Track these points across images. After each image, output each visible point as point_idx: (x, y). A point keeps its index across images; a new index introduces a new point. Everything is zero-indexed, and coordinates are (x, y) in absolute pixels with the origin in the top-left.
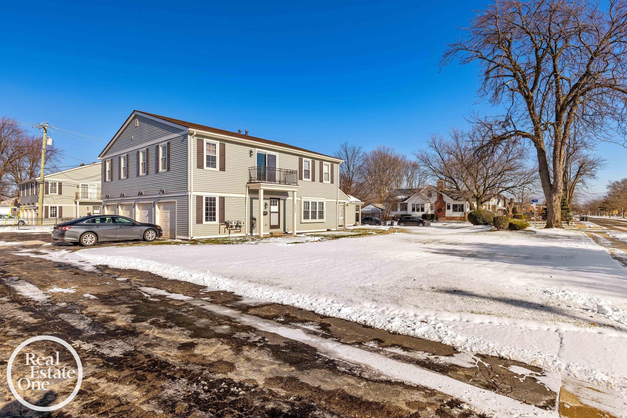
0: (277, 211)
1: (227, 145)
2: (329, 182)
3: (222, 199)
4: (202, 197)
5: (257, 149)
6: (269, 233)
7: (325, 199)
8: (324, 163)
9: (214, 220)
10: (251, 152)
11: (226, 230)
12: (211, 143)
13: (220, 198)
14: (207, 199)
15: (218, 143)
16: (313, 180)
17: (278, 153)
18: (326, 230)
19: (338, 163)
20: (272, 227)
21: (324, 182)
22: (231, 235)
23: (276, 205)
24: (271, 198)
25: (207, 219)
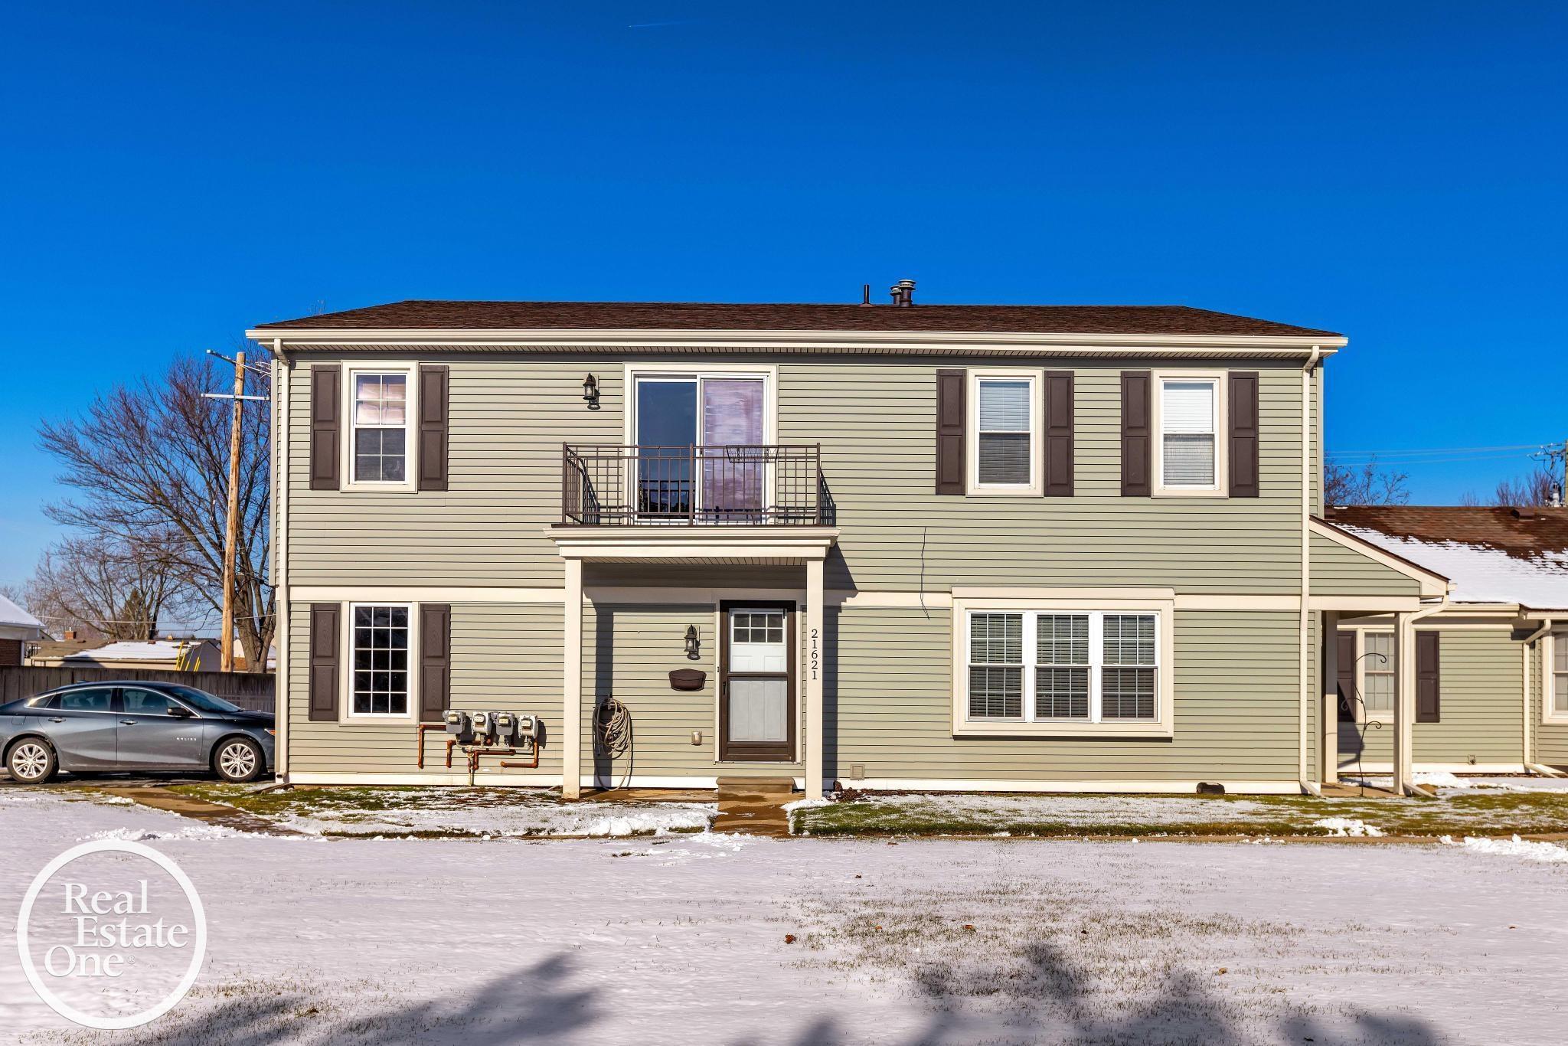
0: (782, 668)
1: (457, 369)
2: (1220, 486)
3: (437, 618)
4: (335, 609)
5: (629, 367)
6: (711, 782)
7: (1169, 593)
8: (1159, 376)
9: (400, 705)
10: (591, 382)
11: (457, 751)
12: (381, 373)
13: (425, 609)
14: (362, 616)
15: (410, 369)
16: (1059, 483)
17: (773, 368)
18: (1192, 787)
19: (1298, 361)
20: (730, 750)
21: (1158, 486)
22: (480, 780)
23: (775, 637)
24: (726, 606)
25: (361, 705)
